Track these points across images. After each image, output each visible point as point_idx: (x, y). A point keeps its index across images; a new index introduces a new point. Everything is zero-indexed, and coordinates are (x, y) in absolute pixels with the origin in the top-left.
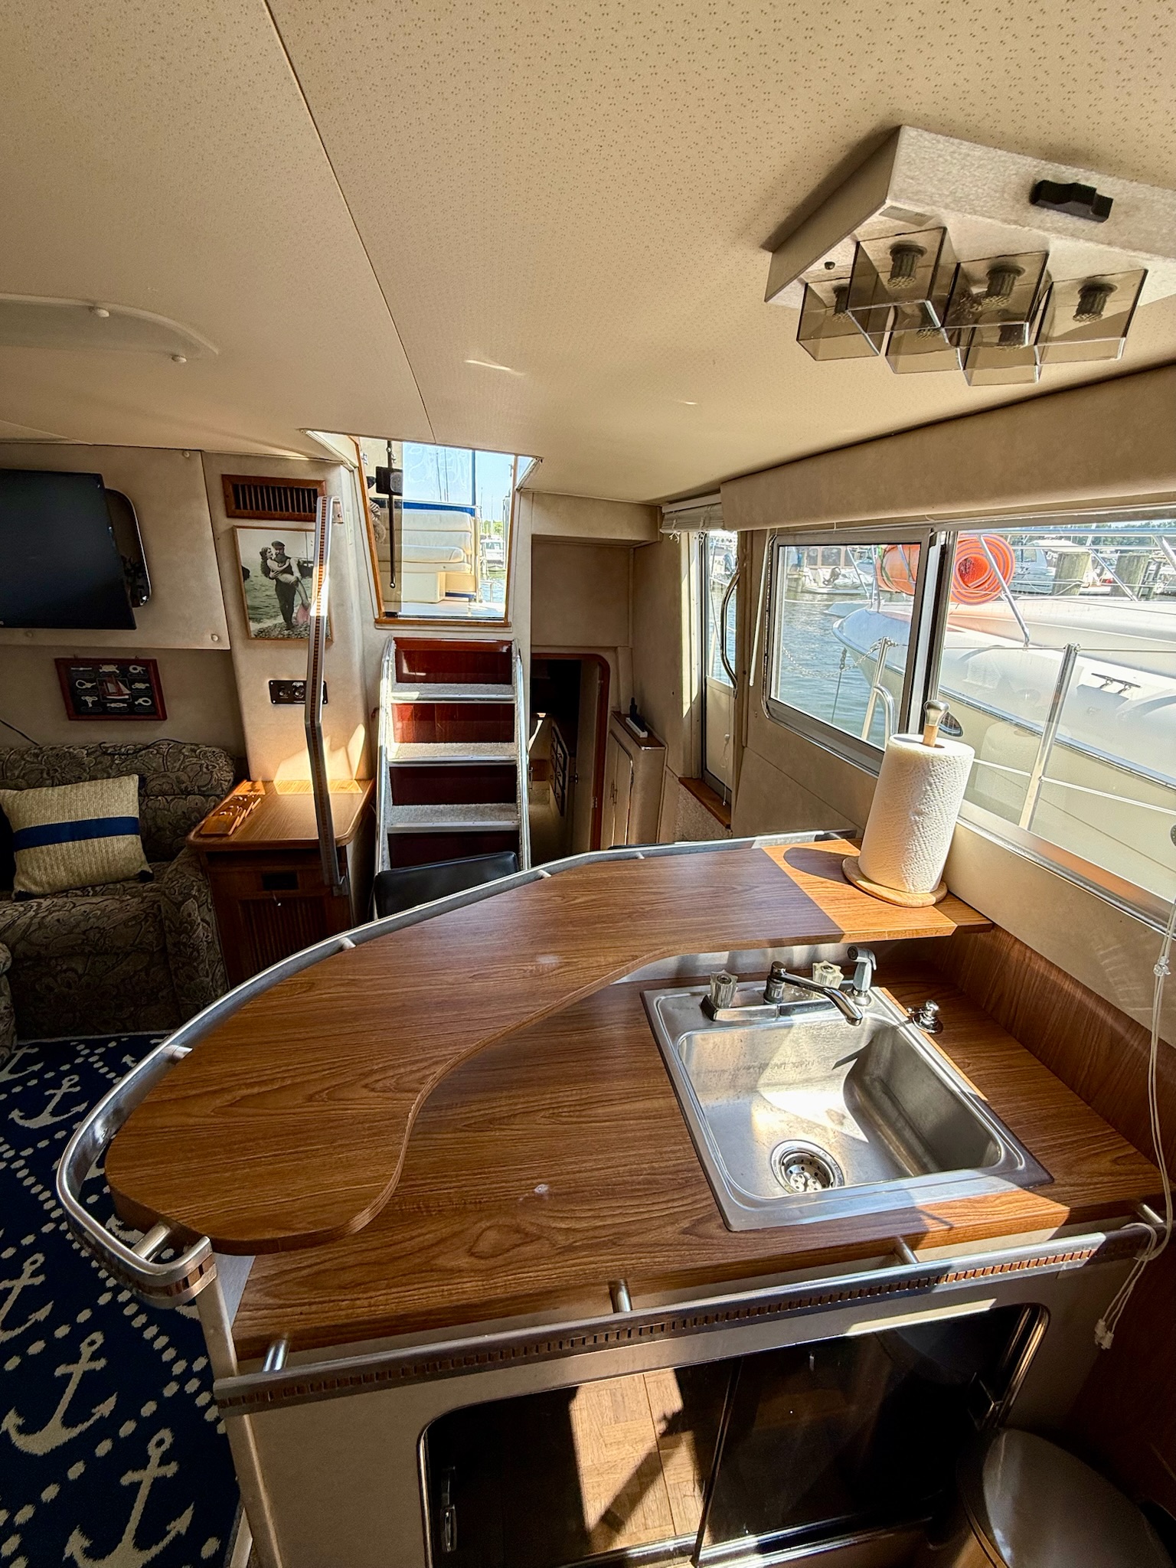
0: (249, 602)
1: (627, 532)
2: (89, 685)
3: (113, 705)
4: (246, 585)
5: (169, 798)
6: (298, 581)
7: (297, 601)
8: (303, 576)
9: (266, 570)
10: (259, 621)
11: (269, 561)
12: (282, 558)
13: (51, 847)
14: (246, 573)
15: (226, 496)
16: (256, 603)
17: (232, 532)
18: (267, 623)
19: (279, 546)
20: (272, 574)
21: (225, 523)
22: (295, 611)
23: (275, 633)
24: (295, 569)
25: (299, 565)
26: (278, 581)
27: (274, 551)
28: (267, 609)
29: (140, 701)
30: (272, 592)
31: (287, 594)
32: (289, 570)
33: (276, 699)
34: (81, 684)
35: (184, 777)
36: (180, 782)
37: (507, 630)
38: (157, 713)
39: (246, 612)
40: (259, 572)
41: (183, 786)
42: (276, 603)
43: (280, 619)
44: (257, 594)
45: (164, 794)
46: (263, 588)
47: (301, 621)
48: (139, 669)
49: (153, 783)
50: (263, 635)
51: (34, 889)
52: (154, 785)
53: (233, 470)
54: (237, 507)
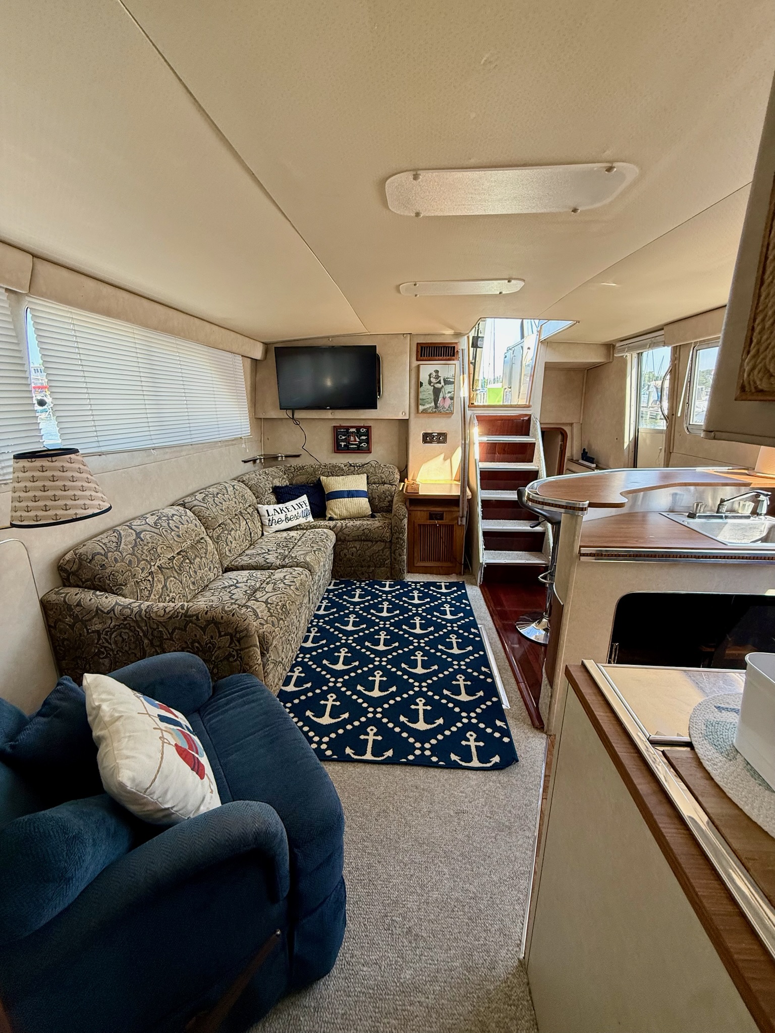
0: (421, 397)
1: (594, 357)
2: (344, 437)
3: (352, 446)
4: (421, 389)
5: (378, 485)
6: (443, 386)
7: (441, 395)
8: (445, 384)
9: (430, 383)
10: (424, 405)
11: (432, 379)
12: (437, 377)
13: (341, 499)
14: (421, 384)
15: (417, 352)
16: (424, 397)
17: (418, 367)
18: (427, 406)
19: (437, 372)
20: (432, 384)
21: (415, 363)
22: (440, 400)
23: (430, 411)
24: (442, 382)
25: (444, 380)
26: (434, 387)
27: (434, 374)
29: (363, 444)
30: (431, 392)
31: (437, 392)
32: (439, 382)
33: (425, 441)
34: (341, 437)
35: (383, 476)
36: (382, 478)
37: (529, 409)
38: (368, 451)
39: (418, 401)
40: (427, 384)
41: (383, 480)
42: (432, 397)
43: (433, 404)
44: (425, 393)
45: (376, 483)
47: (441, 405)
48: (365, 430)
49: (371, 478)
50: (425, 411)
51: (335, 517)
53: (422, 340)
54: (421, 356)
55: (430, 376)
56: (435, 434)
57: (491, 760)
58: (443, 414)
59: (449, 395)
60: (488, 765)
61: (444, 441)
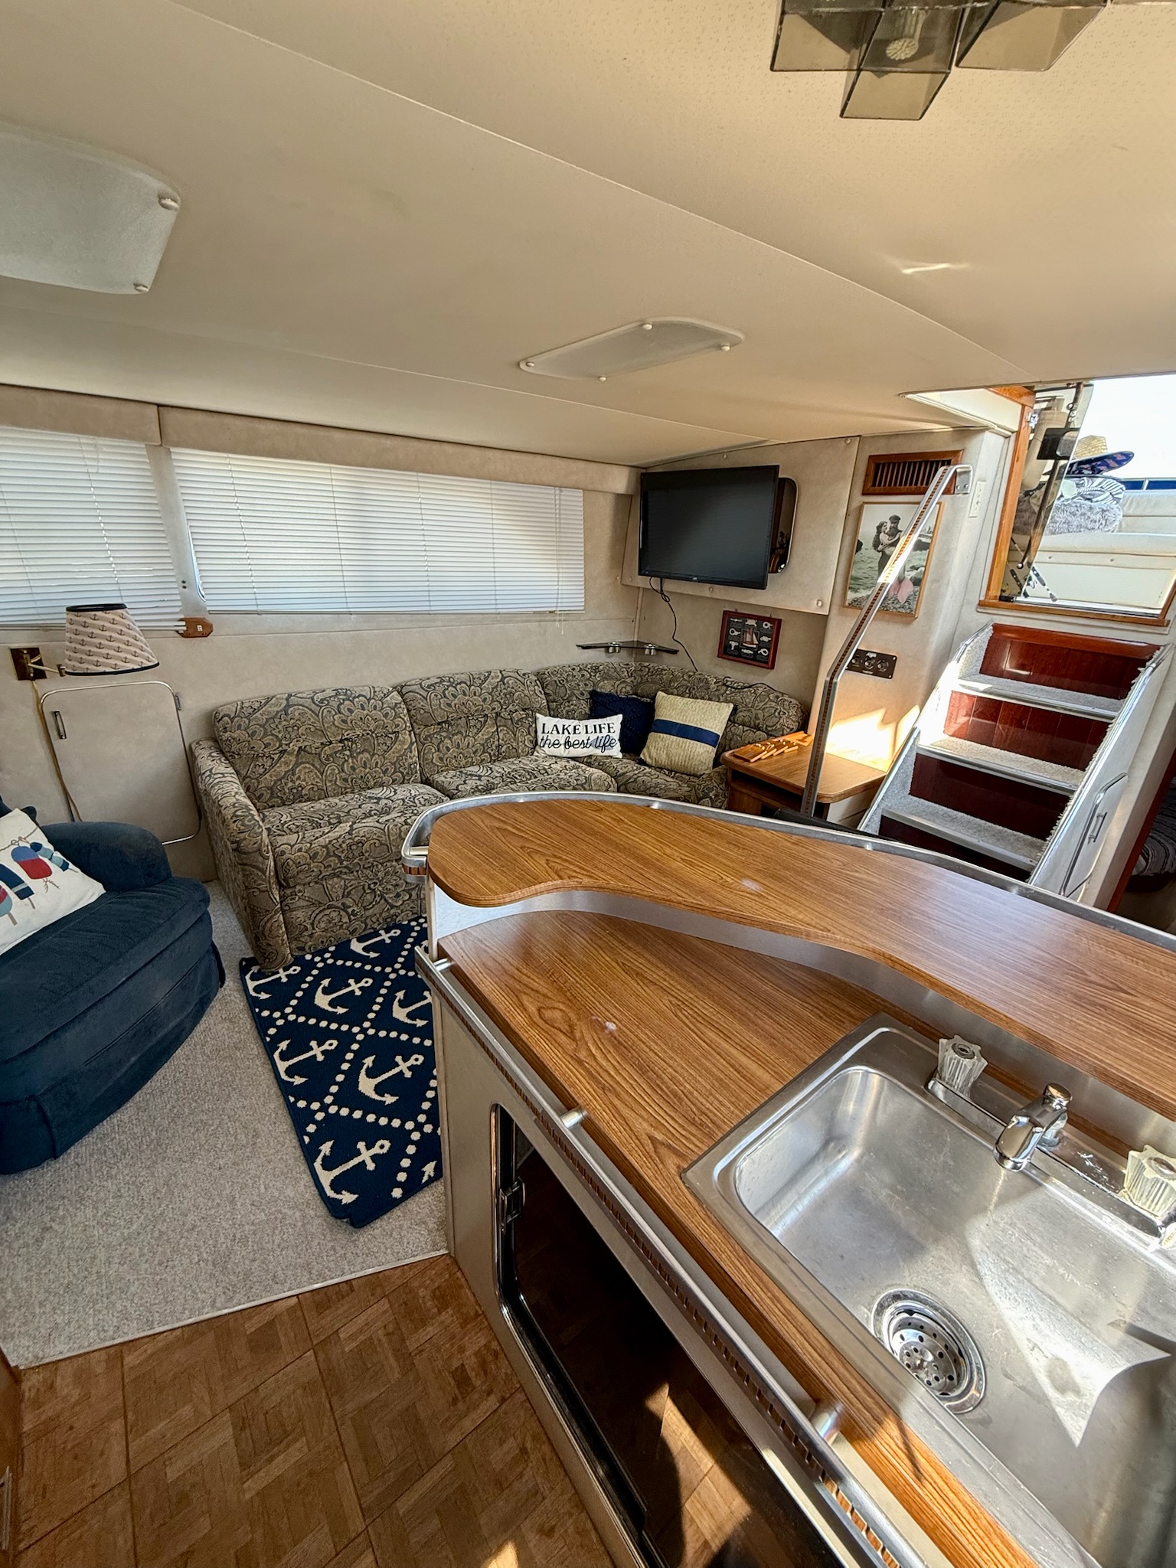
0: (853, 573)
2: (736, 633)
3: (745, 651)
4: (857, 557)
5: (746, 728)
9: (877, 543)
10: (856, 591)
11: (882, 535)
12: (895, 532)
14: (860, 544)
15: (867, 475)
16: (859, 573)
17: (860, 509)
18: (862, 593)
19: (895, 520)
20: (880, 547)
21: (859, 499)
26: (884, 553)
27: (889, 525)
28: (865, 581)
29: (762, 651)
30: (875, 564)
34: (733, 632)
35: (760, 716)
36: (757, 718)
37: (1156, 630)
38: (769, 663)
39: (848, 582)
40: (871, 543)
41: (758, 722)
44: (862, 565)
45: (744, 725)
48: (769, 625)
49: (741, 714)
52: (740, 715)
53: (881, 449)
54: (874, 485)
55: (879, 528)
56: (871, 655)
57: (344, 1192)
58: (892, 614)
59: (913, 573)
60: (330, 1193)
61: (888, 674)
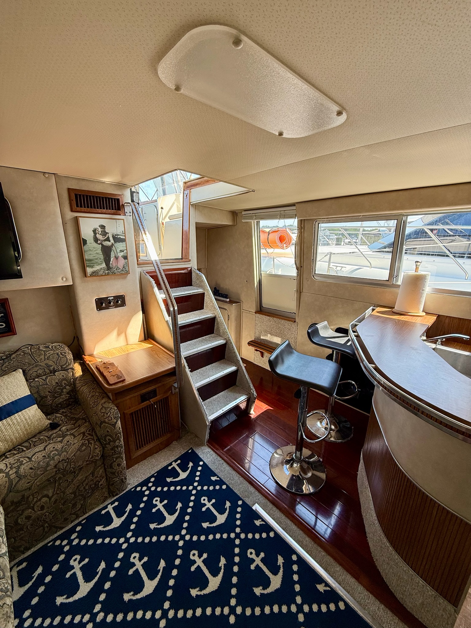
0: (86, 257)
5: (44, 377)
6: (113, 245)
7: (113, 255)
8: (115, 242)
9: (96, 240)
11: (97, 235)
12: (104, 233)
16: (91, 257)
17: (76, 220)
18: (97, 268)
19: (103, 227)
20: (99, 242)
21: (70, 215)
22: (112, 260)
23: (101, 273)
24: (111, 239)
25: (114, 237)
26: (102, 245)
27: (100, 230)
28: (96, 261)
31: (107, 251)
32: (108, 240)
33: (99, 307)
35: (51, 363)
36: (48, 366)
37: (189, 263)
40: (92, 241)
41: (52, 368)
42: (102, 257)
43: (104, 265)
44: (91, 252)
45: (38, 376)
46: (95, 249)
47: (114, 265)
49: (32, 371)
50: (95, 274)
53: (75, 186)
54: (77, 206)
55: (95, 231)
56: (111, 298)
58: (118, 275)
61: (123, 304)
